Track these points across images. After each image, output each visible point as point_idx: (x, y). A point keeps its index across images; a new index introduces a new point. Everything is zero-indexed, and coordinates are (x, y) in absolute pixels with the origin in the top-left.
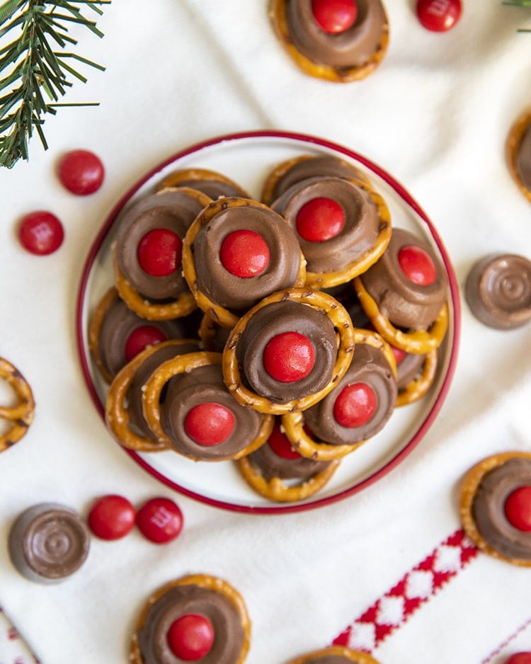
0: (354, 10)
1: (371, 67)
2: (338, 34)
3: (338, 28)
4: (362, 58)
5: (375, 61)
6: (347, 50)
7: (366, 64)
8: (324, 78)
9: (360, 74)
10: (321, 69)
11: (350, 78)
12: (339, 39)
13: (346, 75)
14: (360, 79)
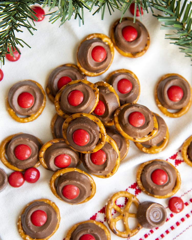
0: (136, 34)
1: (144, 52)
2: (132, 42)
3: (132, 40)
4: (141, 49)
5: (145, 50)
6: (134, 47)
7: (142, 51)
8: (128, 56)
9: (141, 54)
10: (127, 54)
11: (137, 56)
12: (132, 43)
13: (135, 55)
14: (141, 56)
